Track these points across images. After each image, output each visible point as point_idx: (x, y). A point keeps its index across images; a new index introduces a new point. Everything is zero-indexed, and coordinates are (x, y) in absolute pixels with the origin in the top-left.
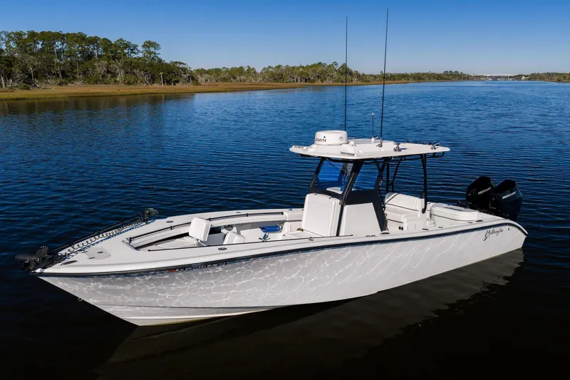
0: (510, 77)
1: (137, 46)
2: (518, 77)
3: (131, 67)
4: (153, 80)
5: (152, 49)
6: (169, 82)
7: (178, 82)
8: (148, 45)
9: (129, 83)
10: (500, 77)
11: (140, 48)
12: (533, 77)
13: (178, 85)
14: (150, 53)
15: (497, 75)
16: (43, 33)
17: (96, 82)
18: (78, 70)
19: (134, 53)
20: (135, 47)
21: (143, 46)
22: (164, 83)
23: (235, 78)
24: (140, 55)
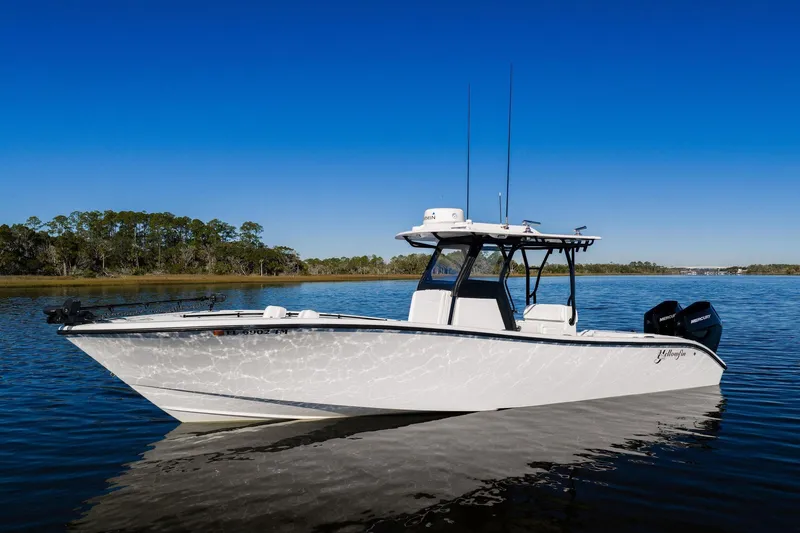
0: (721, 270)
1: (234, 228)
2: (733, 270)
3: (226, 253)
4: (251, 268)
5: (253, 232)
6: (270, 272)
7: (281, 271)
8: (249, 226)
9: (220, 273)
10: (707, 270)
11: (238, 231)
12: (753, 270)
13: (282, 275)
14: (250, 237)
15: (703, 267)
16: (122, 213)
17: (180, 271)
18: (159, 258)
19: (231, 237)
20: (233, 228)
21: (242, 228)
22: (264, 272)
23: (356, 270)
24: (238, 239)
